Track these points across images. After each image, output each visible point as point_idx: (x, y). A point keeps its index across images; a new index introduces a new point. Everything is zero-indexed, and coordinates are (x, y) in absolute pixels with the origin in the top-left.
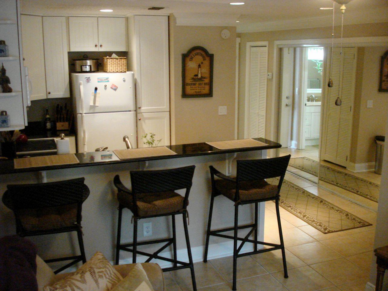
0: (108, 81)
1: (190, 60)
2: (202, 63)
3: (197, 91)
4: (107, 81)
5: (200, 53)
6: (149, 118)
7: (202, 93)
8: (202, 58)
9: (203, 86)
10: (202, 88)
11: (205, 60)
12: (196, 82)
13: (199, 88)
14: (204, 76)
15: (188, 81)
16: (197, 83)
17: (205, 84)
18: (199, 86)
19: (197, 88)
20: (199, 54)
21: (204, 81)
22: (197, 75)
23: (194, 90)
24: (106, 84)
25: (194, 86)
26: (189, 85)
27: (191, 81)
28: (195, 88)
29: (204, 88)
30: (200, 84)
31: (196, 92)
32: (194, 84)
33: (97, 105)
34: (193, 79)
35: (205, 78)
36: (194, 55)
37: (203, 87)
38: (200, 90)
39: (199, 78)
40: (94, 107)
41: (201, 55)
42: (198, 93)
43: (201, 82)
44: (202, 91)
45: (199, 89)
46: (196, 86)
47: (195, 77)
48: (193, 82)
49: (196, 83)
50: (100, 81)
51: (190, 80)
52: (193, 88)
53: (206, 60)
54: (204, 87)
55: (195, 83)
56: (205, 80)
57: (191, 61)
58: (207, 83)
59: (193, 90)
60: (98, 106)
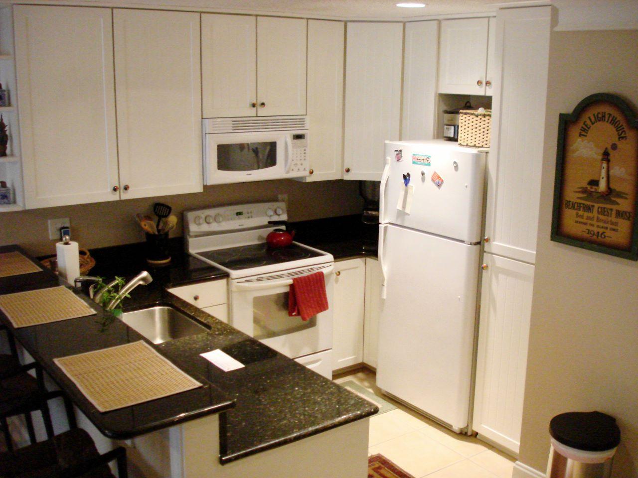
0: (429, 164)
1: (580, 135)
2: (614, 147)
3: (595, 229)
4: (426, 162)
5: (610, 115)
6: (507, 273)
7: (608, 240)
8: (615, 129)
9: (613, 218)
10: (609, 226)
11: (623, 138)
12: (595, 204)
13: (601, 224)
14: (618, 189)
15: (571, 195)
16: (596, 206)
17: (619, 214)
18: (601, 217)
19: (594, 222)
20: (607, 117)
21: (618, 204)
22: (594, 183)
23: (585, 224)
24: (425, 169)
25: (586, 214)
26: (573, 207)
27: (578, 198)
28: (588, 218)
29: (614, 227)
30: (603, 211)
31: (589, 232)
32: (588, 209)
33: (407, 211)
34: (584, 191)
35: (619, 195)
36: (593, 119)
37: (612, 223)
38: (601, 231)
39: (599, 191)
40: (402, 214)
41: (613, 122)
42: (595, 237)
43: (608, 206)
44: (608, 233)
45: (598, 226)
46: (590, 215)
47: (589, 187)
48: (587, 203)
49: (593, 206)
50: (416, 161)
51: (577, 192)
52: (582, 217)
53: (625, 137)
54: (616, 224)
55: (591, 203)
56: (618, 200)
57: (585, 138)
58: (626, 212)
59: (582, 225)
60: (409, 215)
